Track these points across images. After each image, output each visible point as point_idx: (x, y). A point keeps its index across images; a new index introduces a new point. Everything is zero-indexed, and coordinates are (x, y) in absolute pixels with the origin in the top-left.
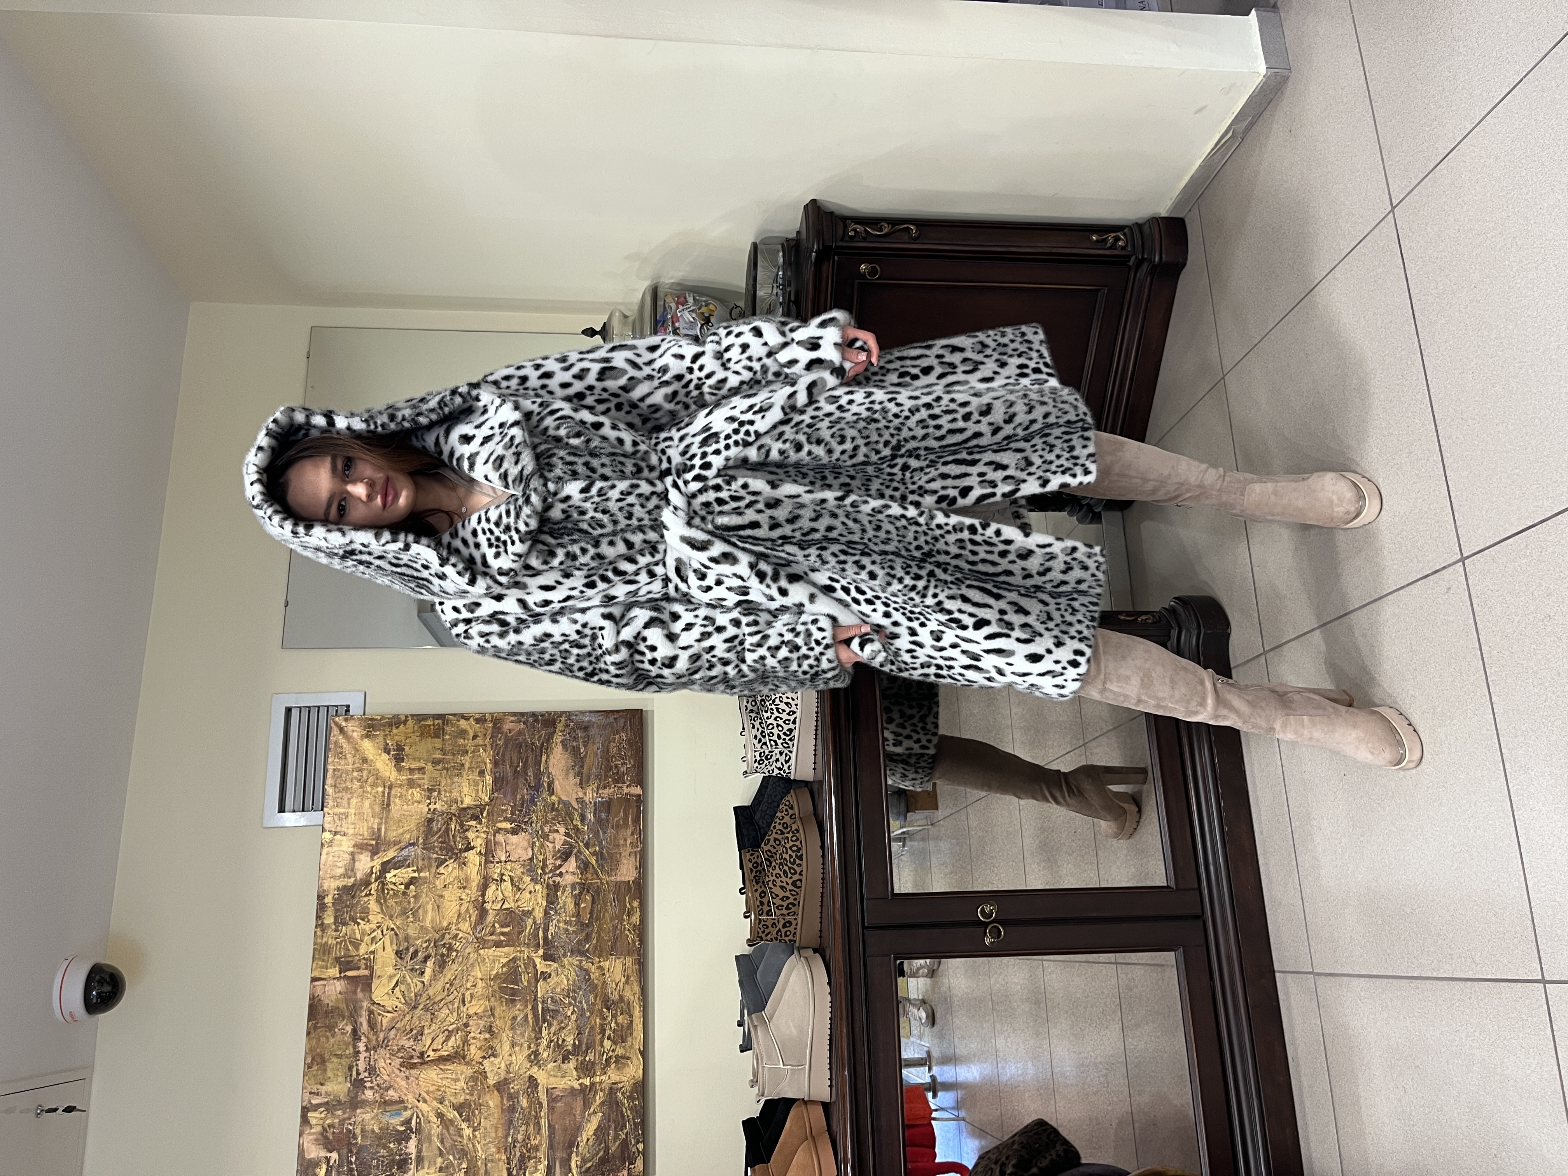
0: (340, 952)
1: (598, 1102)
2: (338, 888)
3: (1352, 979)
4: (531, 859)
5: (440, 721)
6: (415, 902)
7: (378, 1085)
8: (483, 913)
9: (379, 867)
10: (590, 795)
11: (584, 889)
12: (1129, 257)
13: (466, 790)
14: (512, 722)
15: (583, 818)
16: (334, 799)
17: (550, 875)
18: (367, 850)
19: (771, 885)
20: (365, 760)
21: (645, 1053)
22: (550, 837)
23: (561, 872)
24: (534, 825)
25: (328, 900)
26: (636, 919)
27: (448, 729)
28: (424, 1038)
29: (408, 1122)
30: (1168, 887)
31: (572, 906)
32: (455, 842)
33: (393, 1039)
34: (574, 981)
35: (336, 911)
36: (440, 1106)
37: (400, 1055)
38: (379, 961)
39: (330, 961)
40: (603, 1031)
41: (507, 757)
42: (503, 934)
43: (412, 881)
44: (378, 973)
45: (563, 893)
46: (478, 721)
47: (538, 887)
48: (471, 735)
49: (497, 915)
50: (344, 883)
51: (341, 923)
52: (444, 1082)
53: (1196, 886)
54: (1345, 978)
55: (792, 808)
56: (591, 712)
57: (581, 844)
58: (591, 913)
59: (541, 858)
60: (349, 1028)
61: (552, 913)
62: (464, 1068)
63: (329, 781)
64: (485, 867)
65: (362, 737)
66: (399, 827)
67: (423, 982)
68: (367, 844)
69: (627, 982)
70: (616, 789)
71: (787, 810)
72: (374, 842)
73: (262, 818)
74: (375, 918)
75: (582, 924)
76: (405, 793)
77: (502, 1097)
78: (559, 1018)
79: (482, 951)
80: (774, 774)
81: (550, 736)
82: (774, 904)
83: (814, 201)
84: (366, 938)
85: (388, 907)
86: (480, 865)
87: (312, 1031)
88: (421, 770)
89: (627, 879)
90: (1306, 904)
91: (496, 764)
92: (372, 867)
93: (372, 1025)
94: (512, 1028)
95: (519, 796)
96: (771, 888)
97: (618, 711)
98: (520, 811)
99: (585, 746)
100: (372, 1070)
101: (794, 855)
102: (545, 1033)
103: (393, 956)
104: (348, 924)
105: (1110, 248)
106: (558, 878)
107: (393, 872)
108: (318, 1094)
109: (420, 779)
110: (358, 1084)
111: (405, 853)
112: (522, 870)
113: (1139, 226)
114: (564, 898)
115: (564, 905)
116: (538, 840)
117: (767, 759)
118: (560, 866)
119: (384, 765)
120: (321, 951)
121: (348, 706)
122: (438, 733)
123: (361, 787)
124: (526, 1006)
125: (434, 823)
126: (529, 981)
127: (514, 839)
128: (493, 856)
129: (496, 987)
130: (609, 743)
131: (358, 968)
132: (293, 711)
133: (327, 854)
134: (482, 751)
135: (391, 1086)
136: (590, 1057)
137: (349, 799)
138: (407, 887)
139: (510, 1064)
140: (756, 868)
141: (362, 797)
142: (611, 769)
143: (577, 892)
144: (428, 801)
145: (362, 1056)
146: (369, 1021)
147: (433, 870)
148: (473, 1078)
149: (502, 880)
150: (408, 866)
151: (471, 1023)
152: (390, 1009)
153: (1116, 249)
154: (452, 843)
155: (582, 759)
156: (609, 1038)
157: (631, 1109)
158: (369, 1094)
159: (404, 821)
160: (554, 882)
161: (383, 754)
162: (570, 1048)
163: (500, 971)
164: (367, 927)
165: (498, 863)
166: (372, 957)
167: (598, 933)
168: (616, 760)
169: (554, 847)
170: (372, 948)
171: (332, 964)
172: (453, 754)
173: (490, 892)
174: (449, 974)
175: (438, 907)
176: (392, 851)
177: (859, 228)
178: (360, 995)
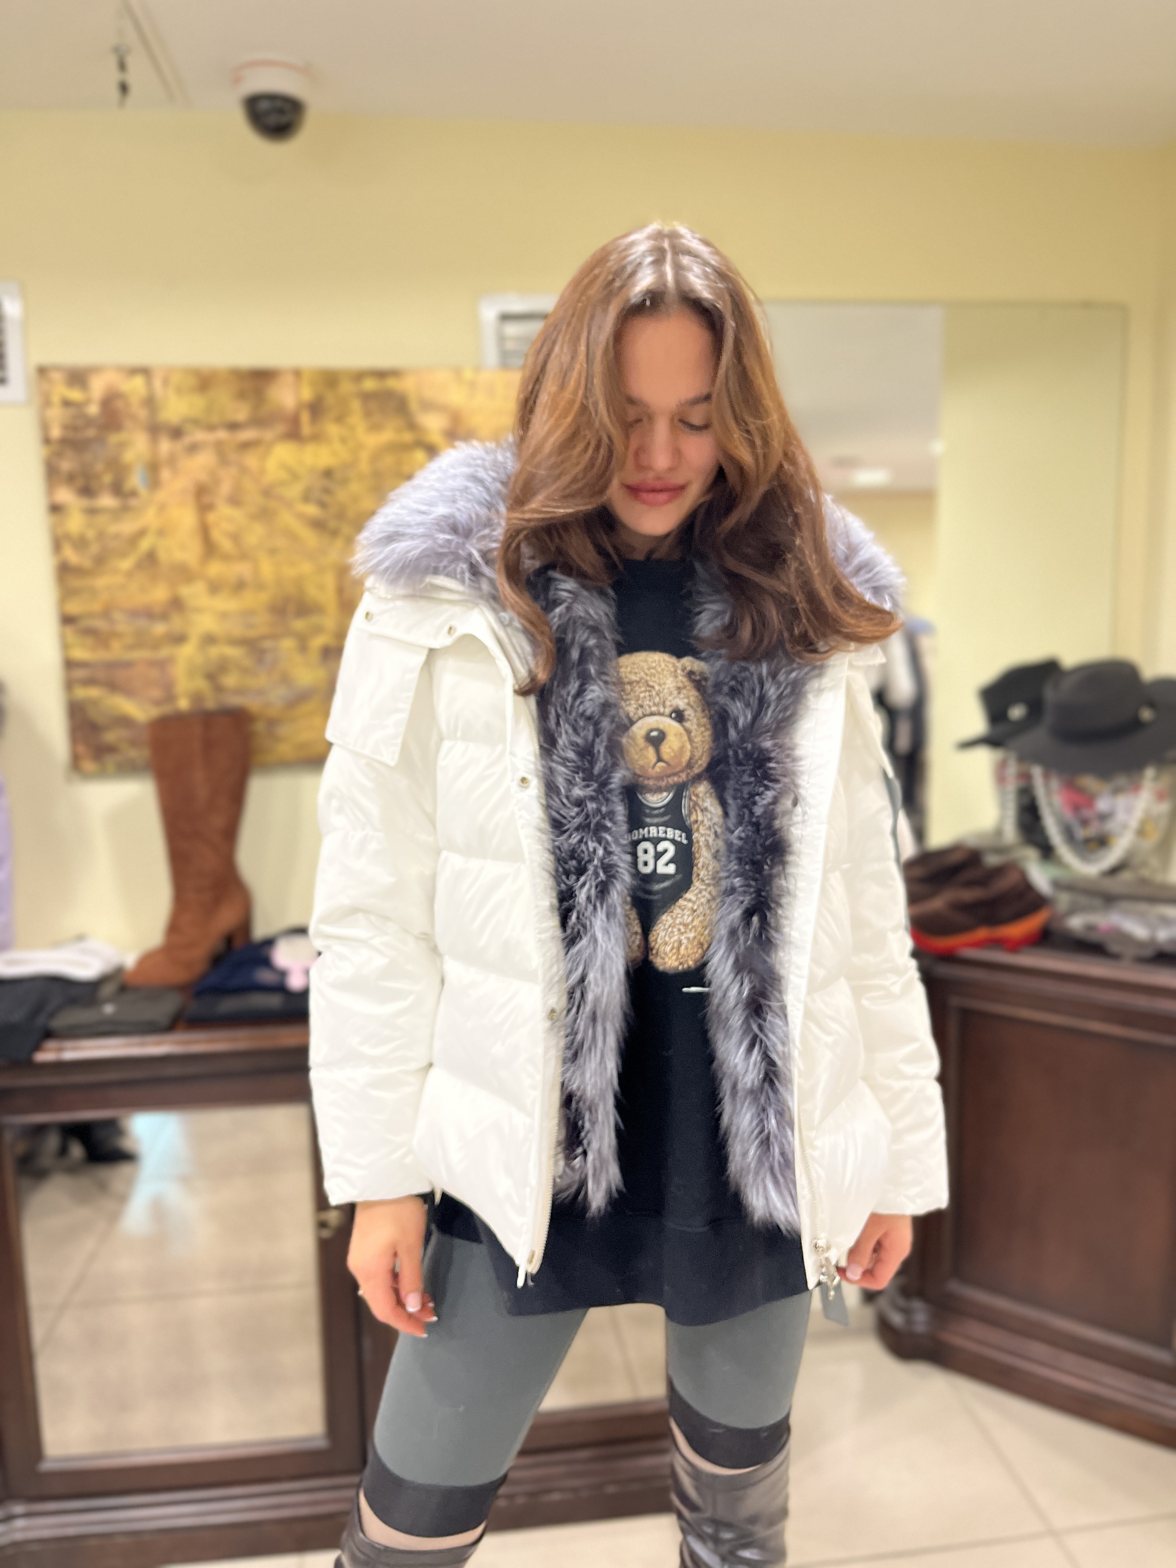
0: (331, 400)
2: (406, 393)
7: (176, 457)
29: (134, 494)
35: (378, 393)
36: (154, 531)
37: (212, 481)
38: (319, 449)
39: (320, 391)
44: (305, 448)
50: (411, 399)
51: (365, 399)
60: (241, 417)
62: (196, 557)
67: (295, 503)
73: (493, 295)
77: (165, 604)
93: (246, 446)
100: (193, 449)
103: (326, 465)
104: (364, 407)
108: (165, 385)
110: (176, 433)
120: (330, 378)
124: (267, 627)
126: (297, 629)
129: (291, 591)
131: (311, 424)
135: (175, 472)
139: (201, 611)
145: (210, 436)
146: (248, 441)
148: (185, 569)
151: (247, 562)
152: (263, 466)
158: (165, 446)
163: (309, 595)
164: (360, 431)
166: (325, 440)
170: (334, 439)
171: (316, 392)
178: (279, 428)
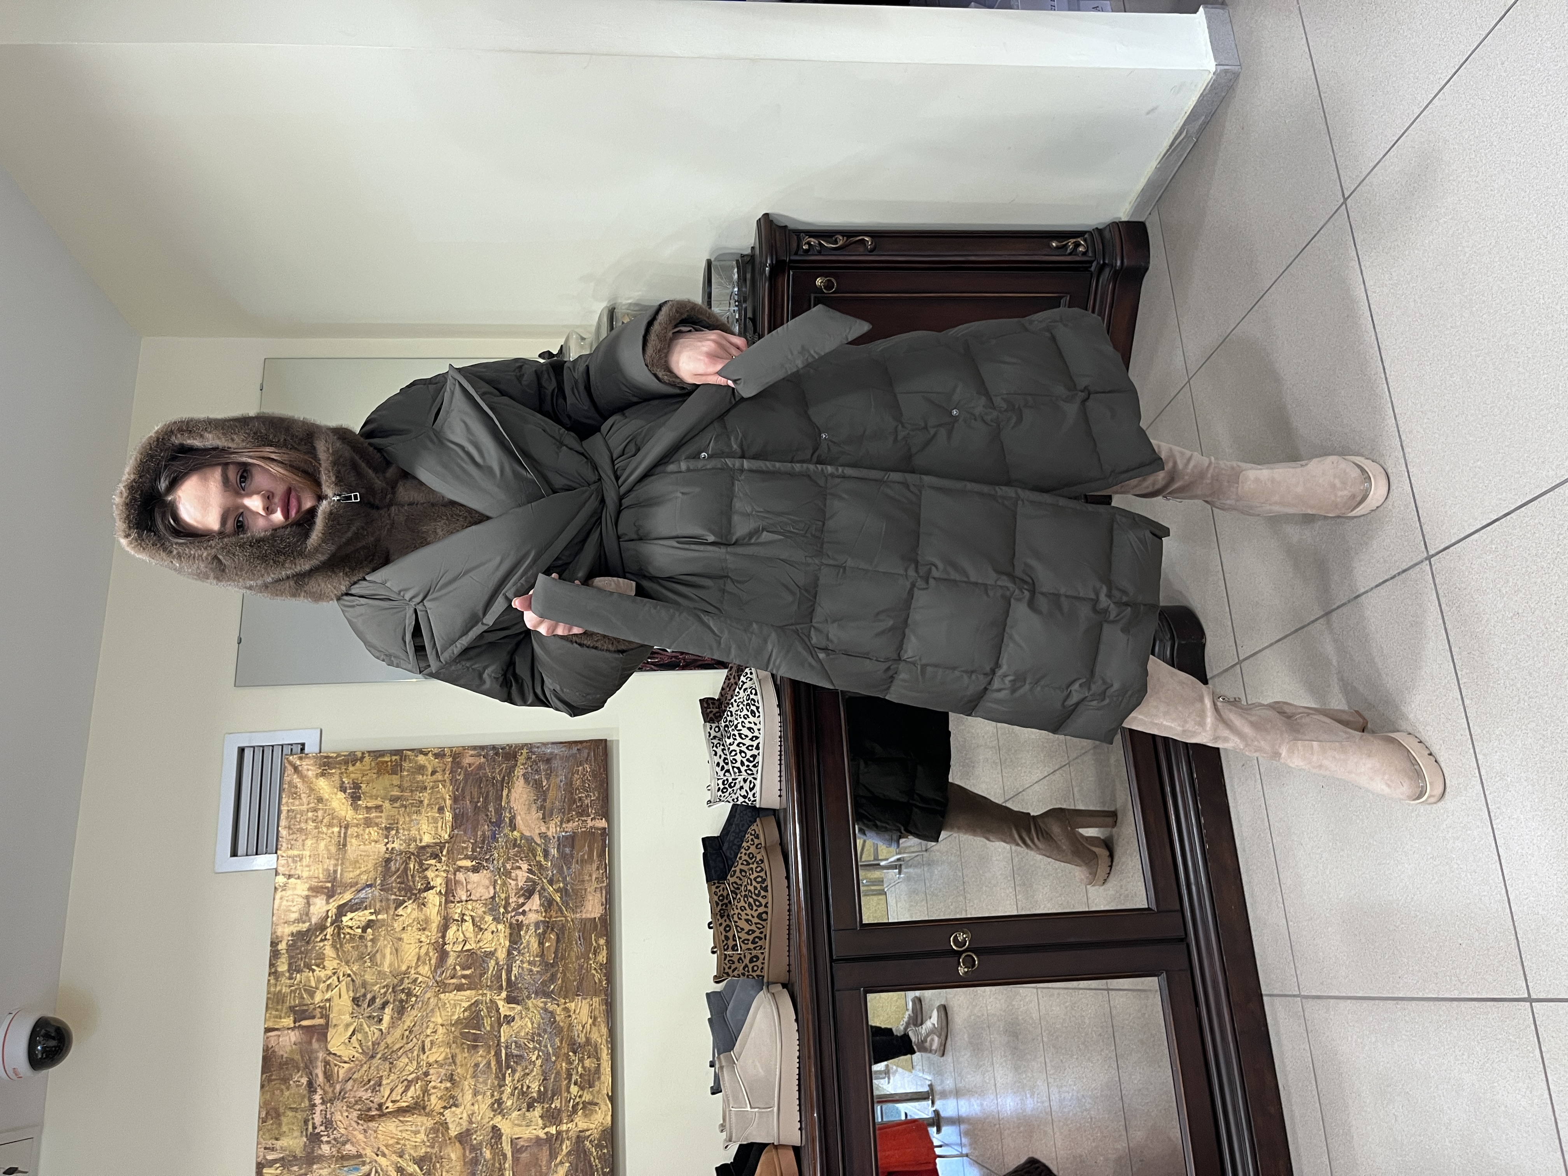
0: (294, 1000)
1: (565, 1151)
2: (292, 934)
3: (1339, 1001)
4: (493, 898)
5: (397, 757)
6: (372, 946)
7: (335, 1139)
8: (443, 955)
9: (334, 910)
10: (553, 829)
11: (548, 927)
12: (1091, 262)
13: (424, 827)
14: (472, 756)
15: (546, 854)
16: (288, 841)
17: (513, 914)
18: (322, 893)
19: (736, 918)
20: (320, 800)
21: (613, 1099)
22: (513, 874)
23: (524, 912)
24: (495, 862)
25: (282, 946)
26: (602, 957)
27: (405, 765)
28: (382, 1089)
30: (1149, 909)
31: (536, 945)
32: (414, 882)
33: (351, 1090)
34: (539, 1025)
35: (290, 957)
36: (399, 1160)
37: (357, 1107)
38: (335, 1009)
39: (284, 1010)
40: (569, 1076)
41: (467, 793)
42: (464, 977)
43: (369, 924)
44: (334, 1022)
45: (526, 932)
46: (436, 756)
47: (501, 927)
48: (430, 770)
49: (459, 956)
50: (298, 929)
51: (295, 970)
52: (404, 1135)
53: (1178, 908)
54: (1332, 1001)
55: (757, 837)
56: (553, 743)
57: (545, 881)
58: (556, 953)
59: (503, 896)
60: (304, 1080)
61: (515, 953)
62: (424, 1119)
63: (283, 823)
64: (446, 908)
65: (317, 776)
66: (355, 867)
67: (381, 1030)
68: (322, 887)
69: (594, 1024)
70: (580, 822)
71: (752, 840)
72: (329, 885)
73: (214, 862)
74: (331, 964)
75: (547, 964)
76: (361, 832)
77: (464, 1149)
78: (524, 1064)
79: (442, 996)
80: (739, 803)
81: (511, 770)
82: (739, 938)
83: (766, 215)
84: (322, 985)
85: (344, 952)
86: (440, 905)
87: (266, 1083)
88: (378, 808)
89: (593, 916)
90: (1290, 923)
91: (455, 800)
92: (328, 911)
93: (328, 1076)
94: (474, 1076)
95: (479, 833)
96: (735, 922)
97: (581, 742)
98: (482, 848)
99: (548, 779)
100: (328, 1124)
101: (758, 886)
102: (508, 1079)
103: (349, 1003)
104: (302, 971)
105: (1070, 254)
106: (522, 917)
107: (350, 915)
108: (273, 1149)
109: (377, 817)
110: (315, 1139)
111: (362, 895)
112: (483, 909)
113: (1099, 231)
114: (527, 937)
115: (528, 945)
116: (500, 877)
117: (731, 787)
118: (523, 904)
119: (339, 803)
120: (275, 1001)
121: (303, 745)
122: (396, 769)
123: (316, 828)
124: (489, 1052)
125: (392, 863)
126: (492, 1026)
127: (474, 877)
128: (454, 896)
129: (457, 1034)
130: (573, 775)
131: (313, 1017)
132: (246, 751)
133: (281, 898)
134: (441, 786)
135: (348, 1140)
136: (556, 1104)
137: (303, 841)
138: (364, 930)
139: (472, 1114)
140: (722, 901)
141: (317, 838)
142: (575, 802)
143: (541, 931)
144: (386, 840)
145: (319, 1108)
146: (325, 1073)
147: (391, 912)
148: (434, 1130)
149: (463, 920)
150: (366, 909)
151: (431, 1071)
152: (347, 1059)
153: (1077, 255)
154: (411, 883)
155: (545, 793)
156: (575, 1084)
157: (599, 1158)
158: (326, 1149)
159: (361, 861)
160: (517, 921)
161: (339, 793)
162: (535, 1095)
163: (461, 1016)
164: (322, 974)
165: (458, 902)
166: (328, 1005)
167: (564, 972)
168: (580, 793)
169: (517, 885)
170: (327, 996)
171: (286, 1013)
172: (412, 791)
173: (451, 934)
174: (408, 1022)
175: (397, 950)
176: (349, 892)
177: (813, 241)
178: (315, 1045)
